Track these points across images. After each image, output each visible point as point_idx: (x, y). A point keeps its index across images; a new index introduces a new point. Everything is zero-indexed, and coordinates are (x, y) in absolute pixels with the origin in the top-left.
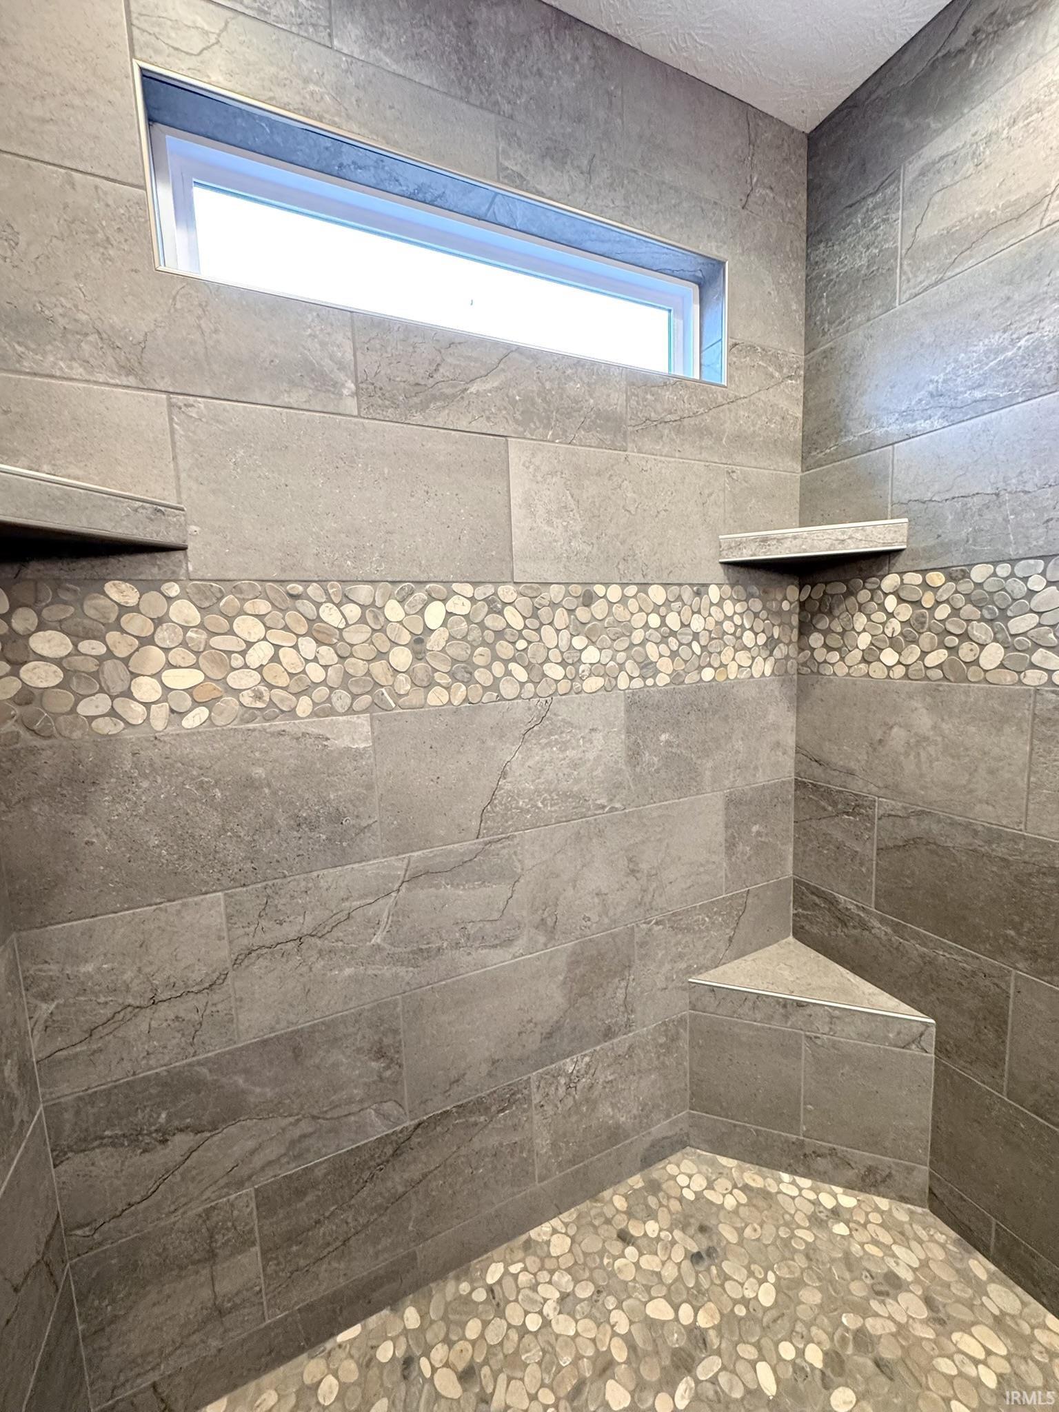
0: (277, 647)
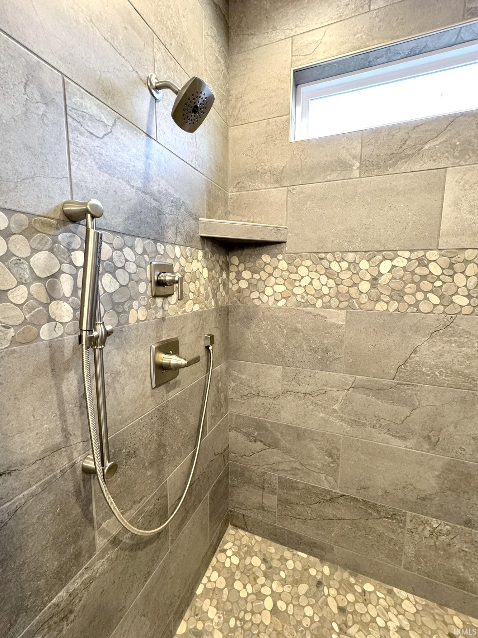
0: (312, 279)
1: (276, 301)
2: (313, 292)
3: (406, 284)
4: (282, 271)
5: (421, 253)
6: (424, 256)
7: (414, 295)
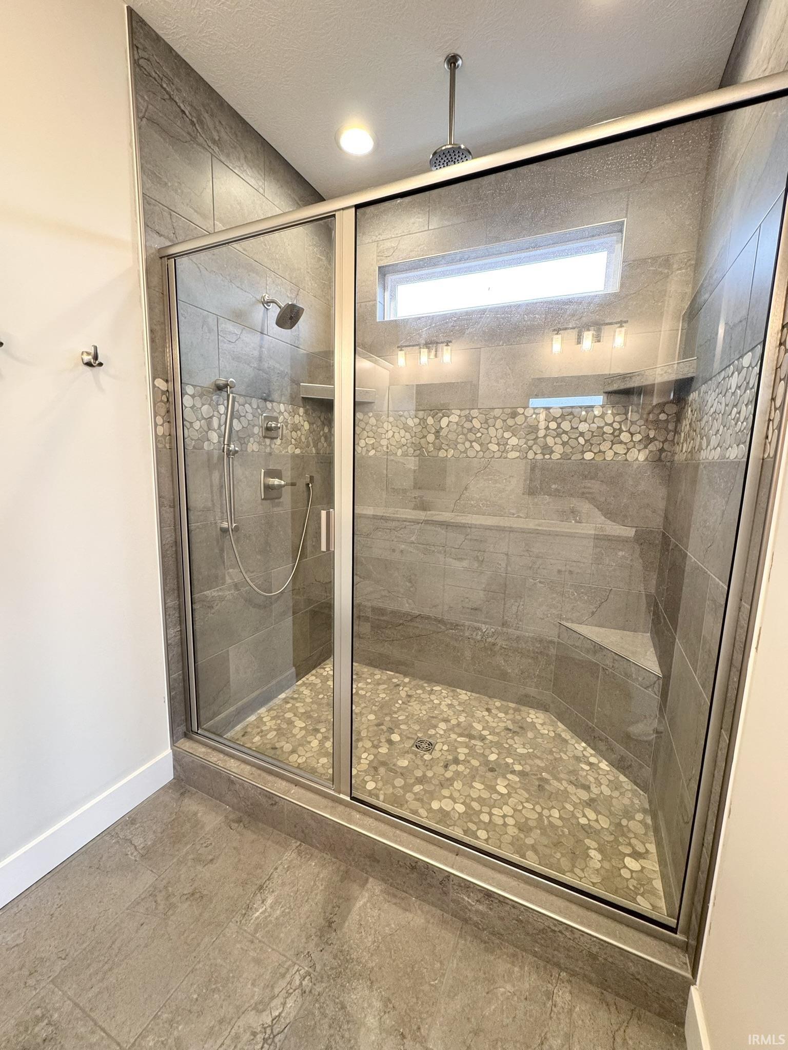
0: (394, 432)
1: (368, 451)
2: (394, 444)
3: (458, 436)
4: (372, 426)
5: (467, 412)
6: (469, 413)
7: (464, 444)
